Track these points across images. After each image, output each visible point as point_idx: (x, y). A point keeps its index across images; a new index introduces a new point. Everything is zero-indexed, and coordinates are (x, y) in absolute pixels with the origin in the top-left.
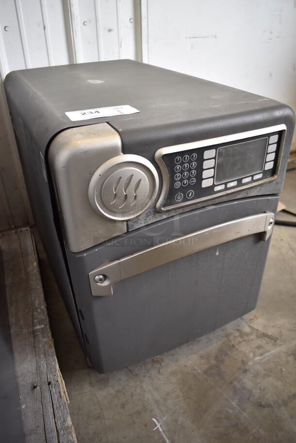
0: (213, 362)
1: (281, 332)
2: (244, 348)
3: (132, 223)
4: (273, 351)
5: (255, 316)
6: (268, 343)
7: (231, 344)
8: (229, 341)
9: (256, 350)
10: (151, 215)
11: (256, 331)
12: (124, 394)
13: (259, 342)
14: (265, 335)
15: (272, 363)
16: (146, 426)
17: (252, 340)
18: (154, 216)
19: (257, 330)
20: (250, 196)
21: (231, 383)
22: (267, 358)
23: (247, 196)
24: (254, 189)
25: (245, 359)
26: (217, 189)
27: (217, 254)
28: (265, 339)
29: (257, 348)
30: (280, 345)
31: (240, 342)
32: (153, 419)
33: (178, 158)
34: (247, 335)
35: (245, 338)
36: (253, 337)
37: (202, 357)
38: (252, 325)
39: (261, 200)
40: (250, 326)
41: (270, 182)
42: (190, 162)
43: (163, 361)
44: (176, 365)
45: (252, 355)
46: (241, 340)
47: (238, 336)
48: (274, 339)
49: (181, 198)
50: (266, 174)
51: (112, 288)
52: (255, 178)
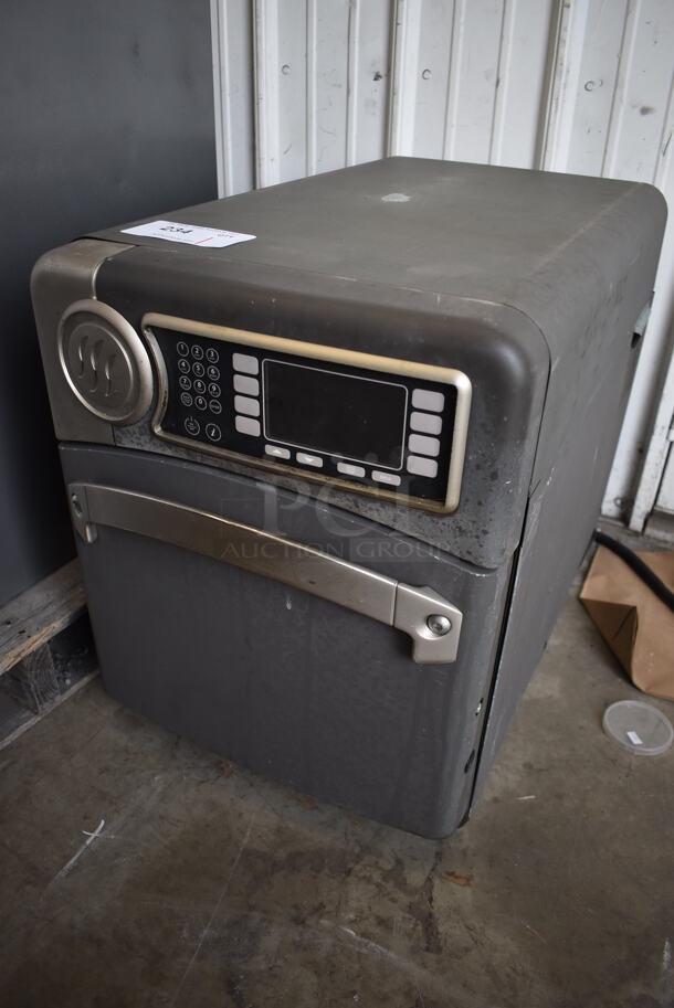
0: (282, 854)
1: (467, 950)
2: (359, 895)
3: (119, 433)
4: (392, 955)
5: (469, 880)
6: (410, 936)
7: (351, 865)
8: (357, 861)
9: (372, 919)
10: (144, 433)
11: (426, 898)
12: (127, 760)
13: (398, 916)
14: (429, 921)
15: (357, 966)
16: (85, 818)
17: (394, 900)
19: (431, 900)
21: (252, 908)
22: (364, 951)
24: (377, 505)
25: (329, 908)
26: (272, 451)
27: (289, 606)
28: (416, 925)
29: (378, 917)
30: (424, 965)
31: (368, 880)
32: (103, 822)
33: (183, 344)
34: (401, 885)
35: (390, 886)
36: (404, 899)
37: (279, 831)
38: (437, 882)
40: (429, 880)
41: (431, 513)
42: (205, 363)
43: (227, 777)
44: (232, 799)
45: (352, 916)
46: (377, 877)
47: (380, 868)
48: (430, 939)
49: (196, 431)
50: (416, 485)
51: (88, 530)
52: (378, 476)
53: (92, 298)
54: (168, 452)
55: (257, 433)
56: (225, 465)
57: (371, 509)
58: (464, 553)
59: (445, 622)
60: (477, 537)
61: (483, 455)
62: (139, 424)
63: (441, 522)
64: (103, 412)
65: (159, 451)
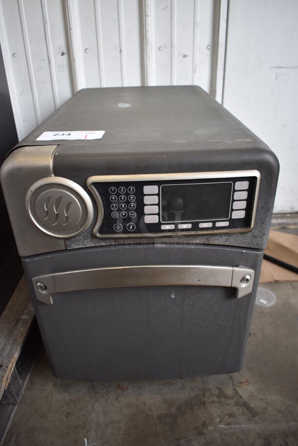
0: (173, 410)
1: (266, 408)
2: (215, 410)
3: (69, 243)
4: (243, 426)
5: (248, 381)
6: (243, 415)
7: (203, 400)
8: (204, 395)
9: (227, 417)
10: (88, 238)
11: (239, 397)
12: (75, 405)
13: (236, 410)
14: (246, 405)
15: (234, 438)
16: (76, 442)
17: (228, 405)
18: (91, 241)
19: (241, 397)
20: (211, 243)
21: (179, 439)
22: (232, 430)
23: (207, 242)
24: (218, 237)
25: (208, 421)
26: (164, 227)
27: (173, 296)
28: (243, 409)
29: (228, 415)
30: (257, 423)
31: (213, 402)
32: (85, 439)
33: (113, 188)
34: (226, 397)
35: (223, 399)
36: (232, 402)
37: (165, 401)
38: (238, 389)
39: (231, 251)
40: (235, 389)
41: (242, 233)
42: (127, 194)
43: (127, 390)
44: (136, 398)
45: (218, 420)
46: (216, 399)
47: (215, 395)
48: (253, 413)
49: (121, 229)
50: (234, 223)
51: (51, 298)
52: (218, 224)
53: (51, 176)
54: (104, 244)
56: (137, 241)
57: (215, 240)
58: (256, 245)
59: (248, 277)
60: (261, 237)
61: (264, 202)
62: (84, 235)
63: (246, 236)
64: (60, 234)
65: (97, 245)
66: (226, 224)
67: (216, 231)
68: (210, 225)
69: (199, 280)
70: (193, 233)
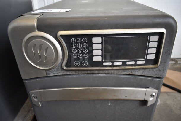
3: (49, 72)
10: (59, 70)
18: (61, 71)
20: (134, 74)
23: (131, 74)
24: (138, 70)
27: (109, 104)
33: (73, 39)
39: (145, 79)
41: (152, 68)
42: (82, 43)
49: (79, 64)
50: (148, 62)
51: (40, 103)
52: (138, 63)
53: (36, 31)
54: (69, 73)
55: (100, 60)
56: (89, 72)
57: (136, 72)
58: (160, 76)
59: (154, 94)
60: (163, 71)
61: (167, 49)
62: (57, 67)
63: (154, 70)
64: (42, 67)
65: (65, 74)
66: (143, 62)
67: (137, 67)
68: (133, 63)
69: (126, 97)
70: (123, 68)
